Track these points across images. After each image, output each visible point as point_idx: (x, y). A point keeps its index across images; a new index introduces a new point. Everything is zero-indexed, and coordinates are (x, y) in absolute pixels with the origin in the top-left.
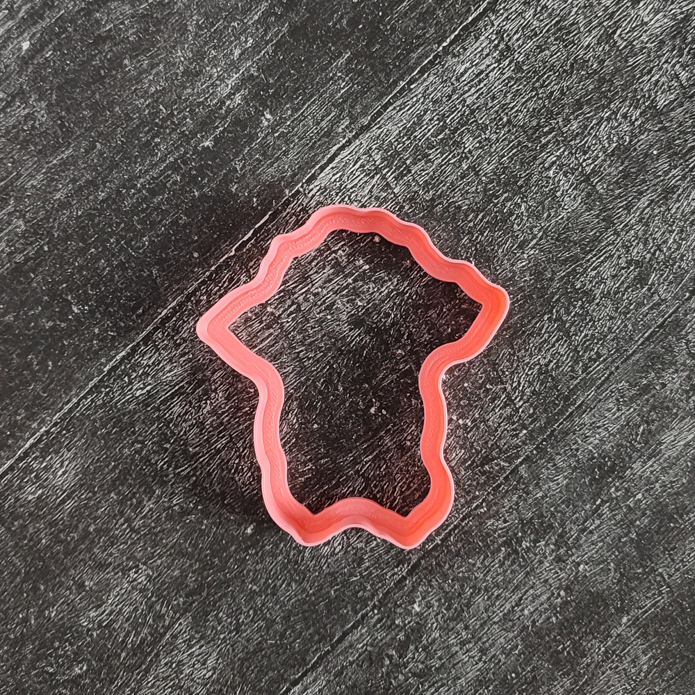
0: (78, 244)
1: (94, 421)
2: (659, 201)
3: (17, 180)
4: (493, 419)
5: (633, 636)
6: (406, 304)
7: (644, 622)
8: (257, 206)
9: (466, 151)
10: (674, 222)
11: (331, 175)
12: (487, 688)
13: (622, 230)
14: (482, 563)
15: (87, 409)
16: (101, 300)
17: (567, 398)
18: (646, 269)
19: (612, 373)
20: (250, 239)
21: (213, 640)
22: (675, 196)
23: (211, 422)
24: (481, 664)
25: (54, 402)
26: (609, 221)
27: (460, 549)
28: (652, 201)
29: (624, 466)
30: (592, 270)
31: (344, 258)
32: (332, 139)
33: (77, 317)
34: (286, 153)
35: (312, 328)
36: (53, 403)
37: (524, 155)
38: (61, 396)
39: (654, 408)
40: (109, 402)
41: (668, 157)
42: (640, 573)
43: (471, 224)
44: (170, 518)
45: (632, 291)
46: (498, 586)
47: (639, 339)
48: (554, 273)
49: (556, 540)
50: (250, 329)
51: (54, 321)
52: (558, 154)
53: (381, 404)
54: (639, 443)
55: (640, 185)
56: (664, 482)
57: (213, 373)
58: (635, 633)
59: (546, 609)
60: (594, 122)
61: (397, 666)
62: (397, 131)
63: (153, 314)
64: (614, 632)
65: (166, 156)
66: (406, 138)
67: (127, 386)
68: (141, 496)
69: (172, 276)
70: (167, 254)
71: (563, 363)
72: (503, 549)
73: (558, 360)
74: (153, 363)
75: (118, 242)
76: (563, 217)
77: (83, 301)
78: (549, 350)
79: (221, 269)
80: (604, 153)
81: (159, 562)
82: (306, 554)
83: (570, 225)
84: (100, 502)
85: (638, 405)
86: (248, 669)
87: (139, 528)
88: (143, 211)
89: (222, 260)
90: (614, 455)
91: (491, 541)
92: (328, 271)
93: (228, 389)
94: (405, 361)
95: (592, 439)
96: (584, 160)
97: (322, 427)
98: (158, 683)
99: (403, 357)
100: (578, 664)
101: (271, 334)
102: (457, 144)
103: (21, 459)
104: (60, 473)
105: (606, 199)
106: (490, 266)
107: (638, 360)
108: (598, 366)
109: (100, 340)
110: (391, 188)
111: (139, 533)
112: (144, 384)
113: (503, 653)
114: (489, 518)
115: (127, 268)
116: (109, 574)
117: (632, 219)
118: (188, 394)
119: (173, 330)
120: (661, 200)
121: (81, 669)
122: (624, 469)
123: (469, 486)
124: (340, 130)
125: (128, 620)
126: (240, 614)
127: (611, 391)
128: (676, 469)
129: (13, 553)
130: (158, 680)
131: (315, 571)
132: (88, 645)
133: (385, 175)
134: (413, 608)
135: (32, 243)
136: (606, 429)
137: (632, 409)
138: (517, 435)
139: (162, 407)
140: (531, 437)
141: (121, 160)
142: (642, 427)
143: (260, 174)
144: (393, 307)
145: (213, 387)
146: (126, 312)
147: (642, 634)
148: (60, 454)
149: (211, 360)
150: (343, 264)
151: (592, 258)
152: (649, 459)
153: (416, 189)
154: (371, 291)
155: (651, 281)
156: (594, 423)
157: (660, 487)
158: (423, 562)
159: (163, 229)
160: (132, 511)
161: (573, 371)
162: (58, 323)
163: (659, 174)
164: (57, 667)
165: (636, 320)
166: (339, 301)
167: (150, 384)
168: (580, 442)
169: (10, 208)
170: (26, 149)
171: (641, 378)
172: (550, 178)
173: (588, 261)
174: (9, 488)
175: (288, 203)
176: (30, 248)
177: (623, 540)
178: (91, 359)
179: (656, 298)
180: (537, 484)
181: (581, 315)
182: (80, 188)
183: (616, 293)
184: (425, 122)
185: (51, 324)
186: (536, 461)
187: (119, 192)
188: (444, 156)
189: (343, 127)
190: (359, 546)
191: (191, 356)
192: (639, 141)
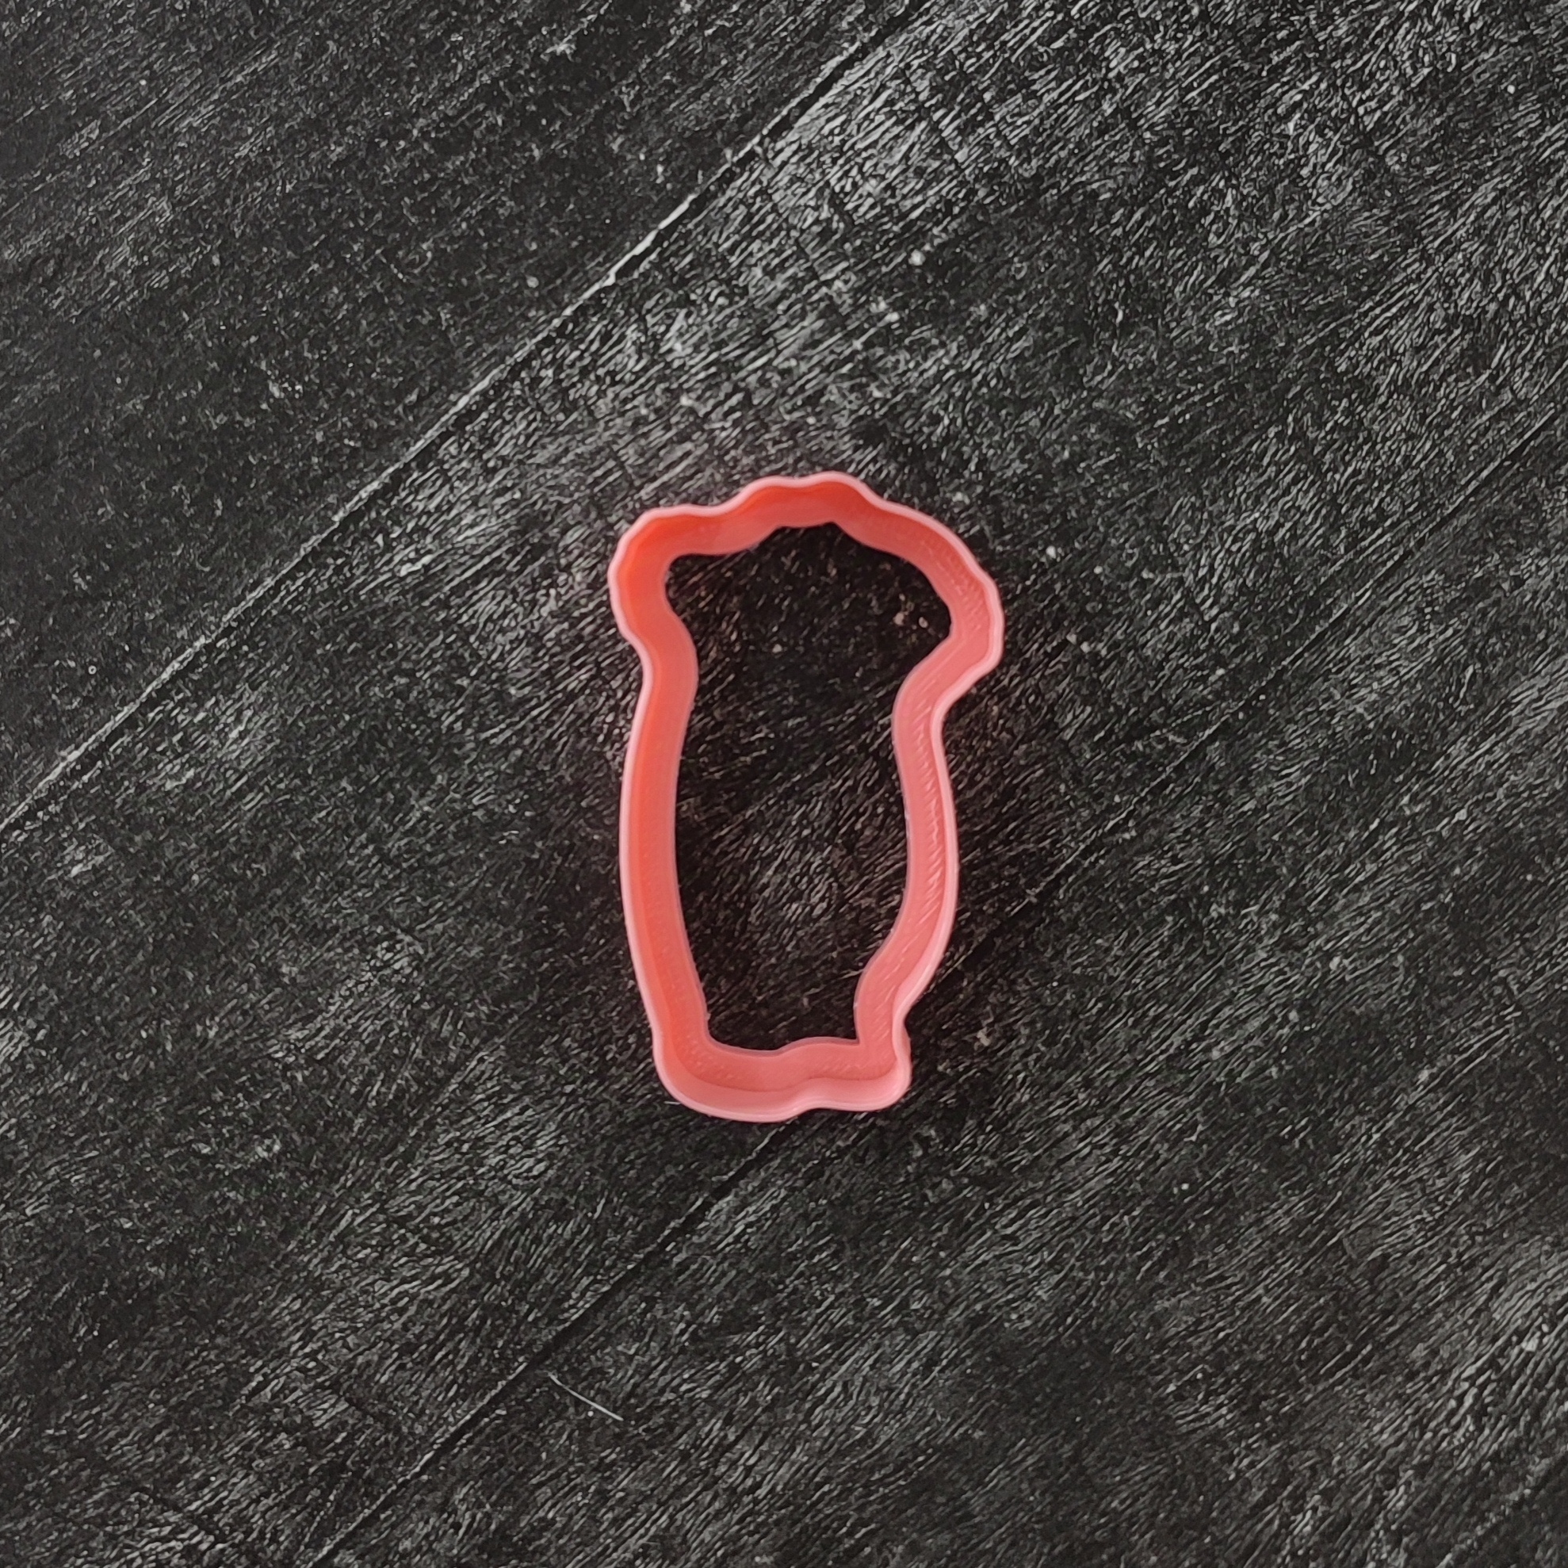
0: (283, 253)
1: (311, 626)
2: (1517, 192)
3: (157, 115)
4: (1153, 643)
5: (1440, 1109)
6: (975, 396)
7: (1465, 1082)
8: (664, 183)
9: (1111, 75)
10: (1548, 237)
11: (823, 120)
12: (1128, 1213)
13: (1438, 250)
14: (1123, 948)
15: (295, 601)
16: (329, 371)
17: (1312, 604)
18: (1488, 335)
19: (1408, 553)
20: (647, 252)
21: (549, 1095)
22: (1552, 183)
23: (558, 635)
24: (1116, 1162)
25: (225, 583)
26: (1411, 232)
27: (1077, 918)
28: (1503, 191)
29: (1431, 750)
30: (1372, 334)
31: (845, 297)
32: (826, 45)
33: (277, 405)
34: (727, 72)
35: (776, 442)
36: (223, 588)
37: (1235, 88)
38: (240, 574)
39: (1496, 629)
40: (341, 588)
41: (1538, 100)
42: (1459, 978)
43: (1118, 231)
44: (464, 834)
45: (1457, 380)
46: (1156, 997)
47: (1469, 482)
48: (1291, 339)
49: (1283, 904)
50: (643, 442)
51: (228, 413)
52: (1306, 87)
53: (917, 606)
54: (1464, 702)
55: (1478, 157)
56: (1514, 786)
57: (564, 532)
58: (1446, 1104)
59: (1257, 1048)
60: (1384, 21)
61: (938, 1164)
62: (966, 31)
63: (438, 406)
64: (1402, 1102)
65: (474, 71)
66: (983, 46)
67: (382, 555)
68: (404, 788)
69: (482, 326)
70: (472, 278)
71: (1306, 528)
72: (1170, 919)
73: (1296, 523)
74: (438, 508)
75: (368, 252)
76: (1313, 222)
77: (290, 372)
78: (1276, 500)
79: (584, 314)
80: (1404, 87)
81: (439, 927)
82: (752, 919)
83: (1328, 238)
84: (317, 798)
85: (1464, 622)
86: (621, 1159)
87: (400, 856)
88: (423, 186)
89: (587, 295)
90: (1411, 727)
91: (1144, 901)
92: (812, 323)
93: (594, 567)
94: (970, 517)
95: (1363, 692)
96: (1361, 102)
97: (790, 651)
98: (431, 1183)
99: (967, 508)
100: (1324, 1167)
101: (687, 454)
102: (1095, 61)
103: (151, 703)
104: (234, 734)
105: (1406, 184)
106: (1155, 321)
107: (1465, 528)
108: (1380, 537)
109: (325, 457)
110: (952, 153)
111: (398, 866)
112: (417, 551)
113: (1164, 1139)
114: (1141, 852)
115: (385, 307)
116: (330, 952)
117: (1460, 228)
118: (510, 574)
119: (481, 440)
120: (1521, 189)
121: (269, 1149)
122: (1431, 756)
123: (1100, 782)
124: (844, 25)
125: (370, 1048)
126: (609, 1042)
127: (1406, 590)
128: (1541, 759)
129: (130, 902)
130: (432, 1178)
131: (770, 955)
132: (285, 1099)
133: (939, 122)
134: (976, 1039)
135: (187, 248)
136: (1395, 671)
137: (1450, 632)
138: (1204, 679)
139: (454, 601)
140: (1234, 683)
141: (379, 78)
142: (1470, 670)
143: (672, 115)
144: (947, 403)
145: (563, 562)
146: (381, 397)
147: (1461, 1106)
148: (236, 696)
149: (560, 505)
150: (844, 310)
151: (1372, 309)
152: (1484, 737)
153: (1004, 153)
154: (902, 368)
155: (1496, 361)
156: (1368, 657)
157: (1507, 797)
158: (999, 941)
159: (464, 225)
160: (385, 819)
161: (1326, 545)
162: (238, 418)
163: (1520, 134)
164: (219, 1144)
165: (1464, 442)
166: (833, 388)
167: (429, 552)
168: (1338, 697)
169: (142, 175)
170: (179, 51)
171: (1470, 564)
172: (1288, 137)
173: (1366, 314)
174: (125, 764)
175: (729, 178)
176: (183, 260)
177: (1425, 907)
178: (306, 495)
179: (1507, 396)
180: (1245, 783)
181: (1348, 428)
182: (292, 136)
183: (1421, 384)
184: (1025, 14)
185: (222, 419)
186: (1244, 735)
187: (372, 146)
188: (1064, 86)
189: (851, 19)
190: (865, 903)
191: (517, 495)
192: (1477, 64)
